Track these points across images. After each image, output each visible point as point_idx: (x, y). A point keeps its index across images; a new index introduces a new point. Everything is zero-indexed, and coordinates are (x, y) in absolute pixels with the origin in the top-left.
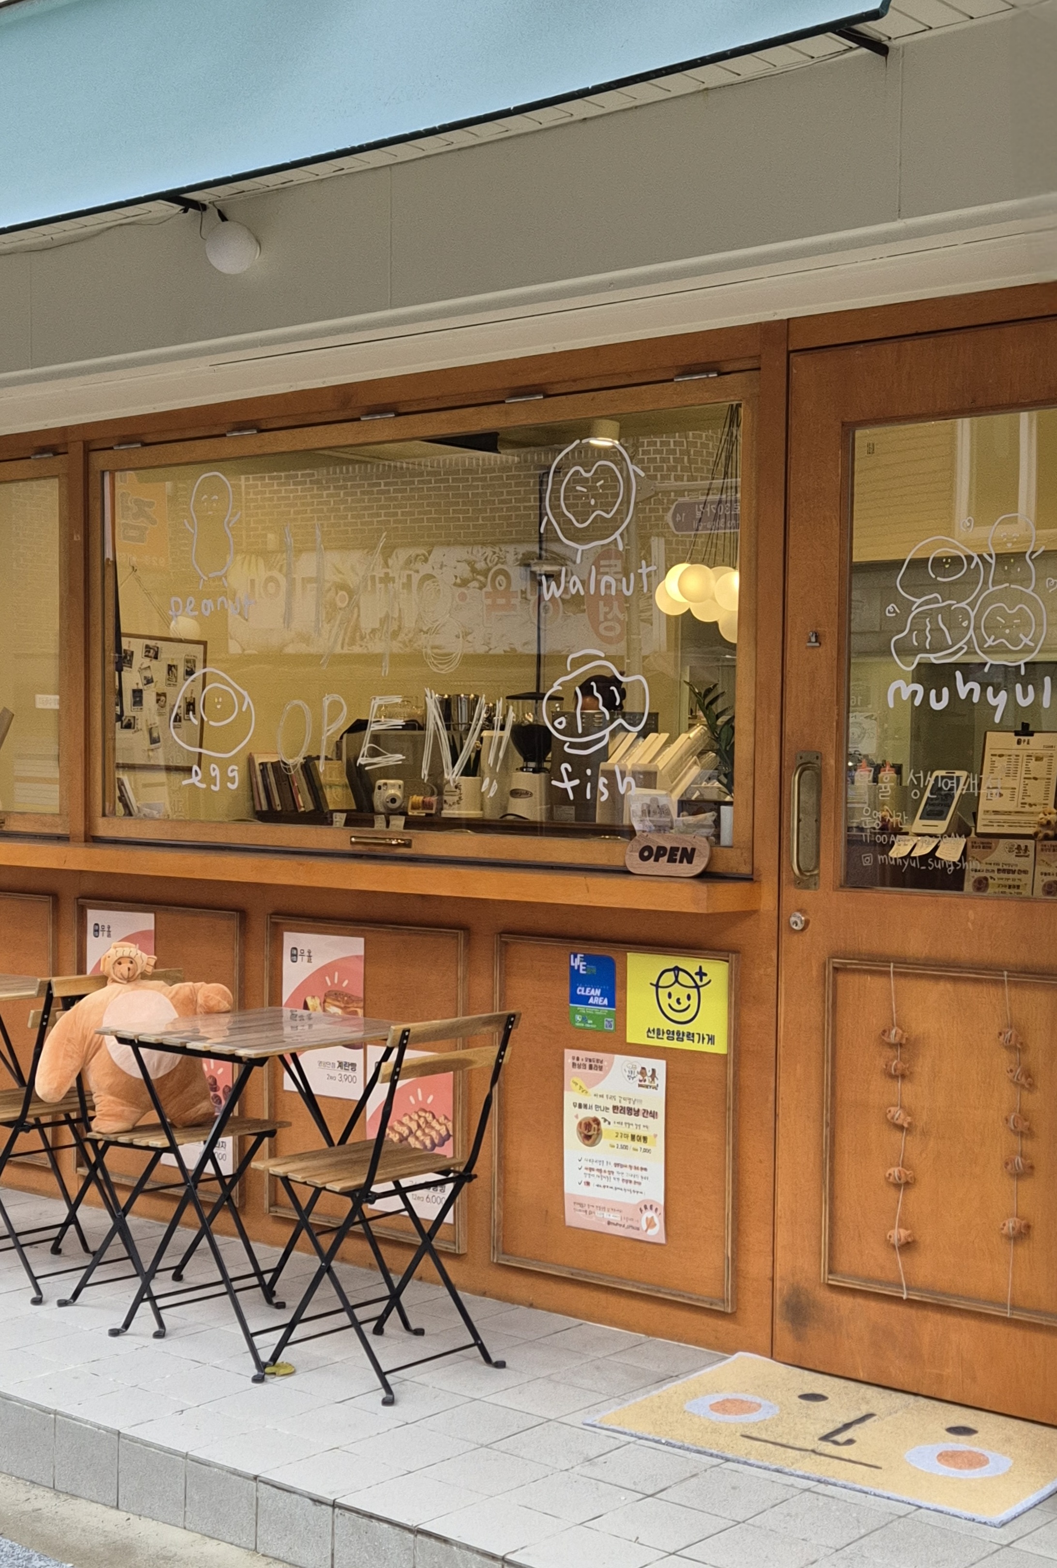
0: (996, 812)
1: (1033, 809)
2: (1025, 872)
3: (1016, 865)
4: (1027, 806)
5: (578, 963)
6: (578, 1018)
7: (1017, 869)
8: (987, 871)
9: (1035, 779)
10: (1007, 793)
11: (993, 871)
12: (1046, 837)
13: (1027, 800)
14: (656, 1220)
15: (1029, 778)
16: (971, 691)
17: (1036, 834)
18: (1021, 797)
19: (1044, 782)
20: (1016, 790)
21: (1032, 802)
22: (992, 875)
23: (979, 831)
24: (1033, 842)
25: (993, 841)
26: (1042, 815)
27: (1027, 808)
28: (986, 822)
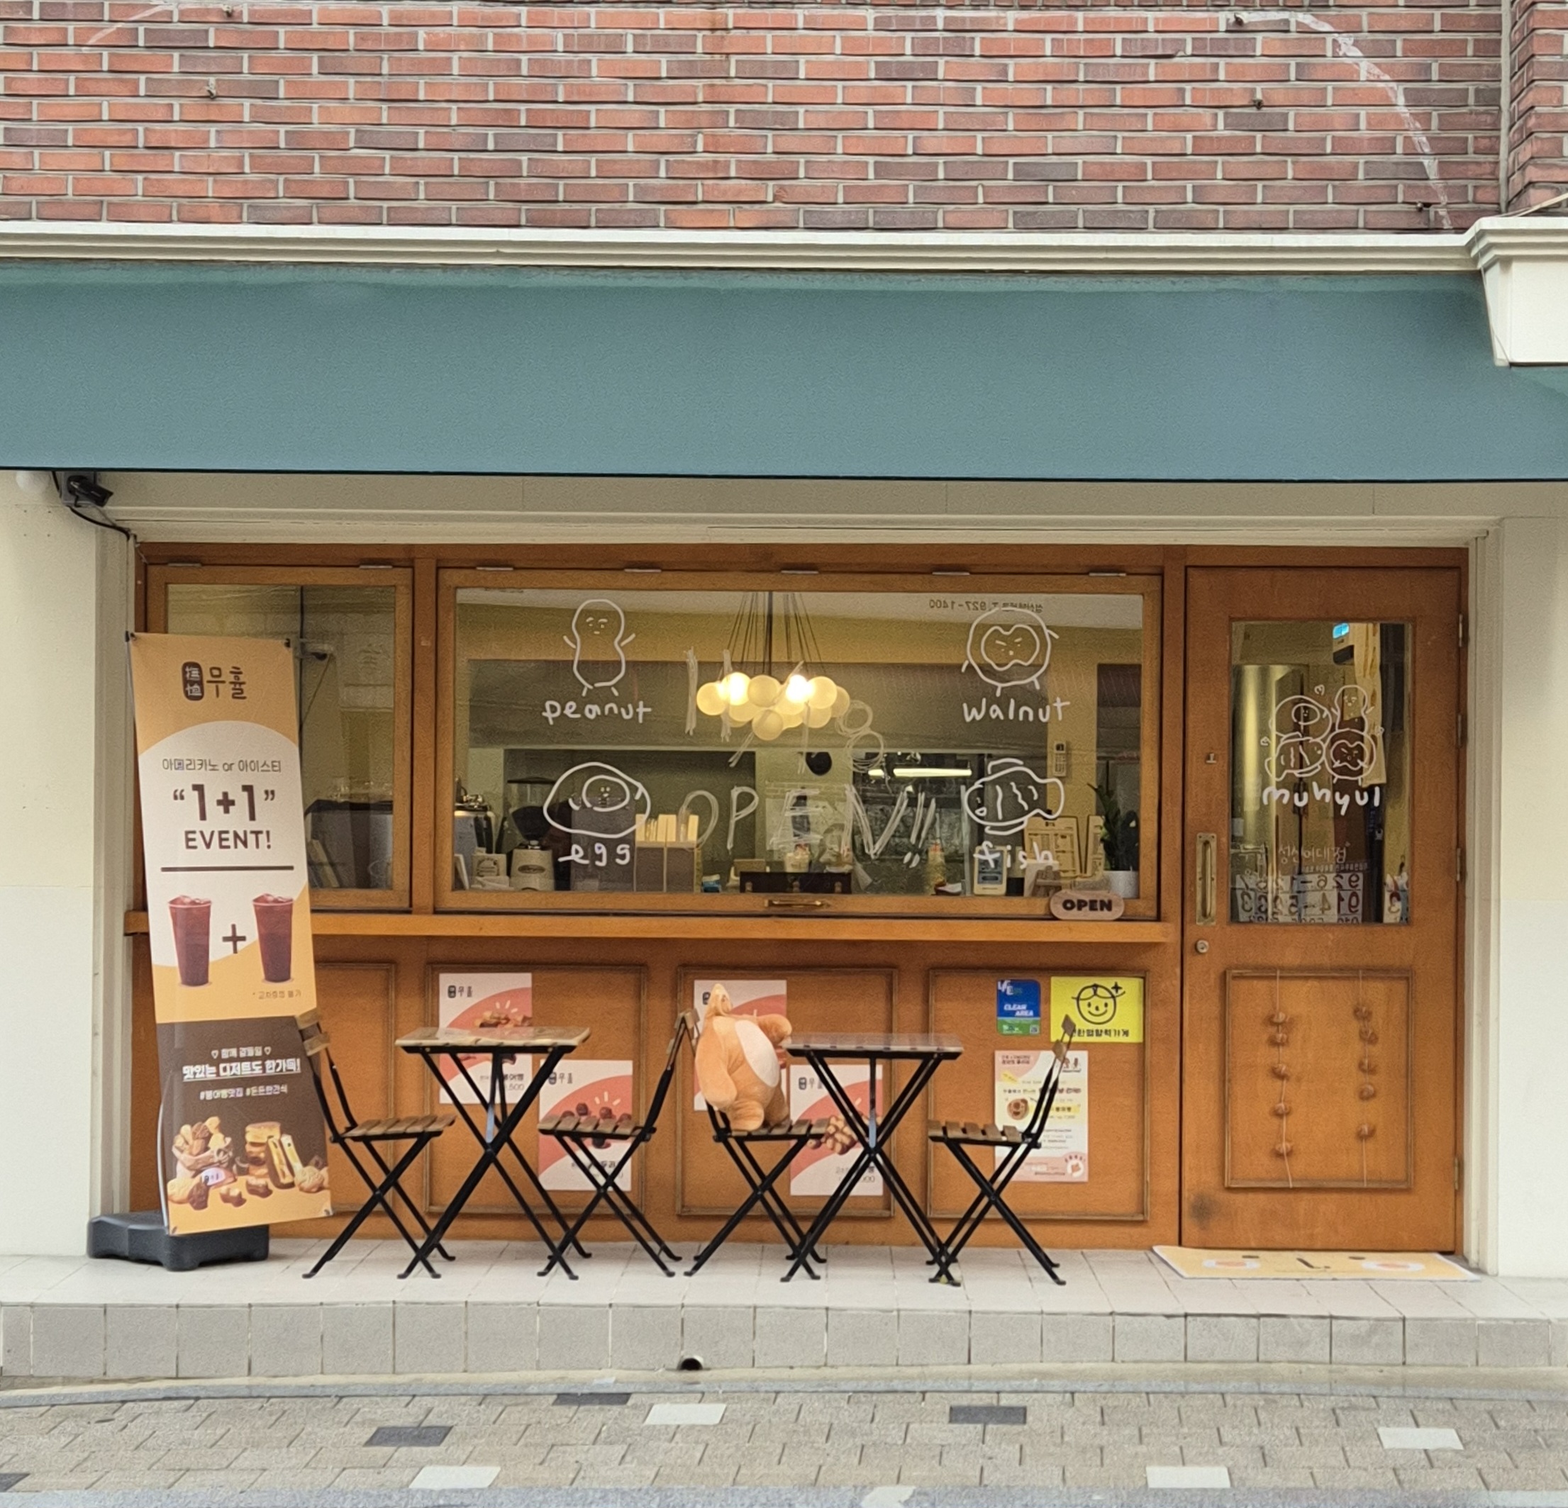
5: (1006, 987)
6: (1006, 1027)
14: (1081, 1165)
16: (1324, 795)
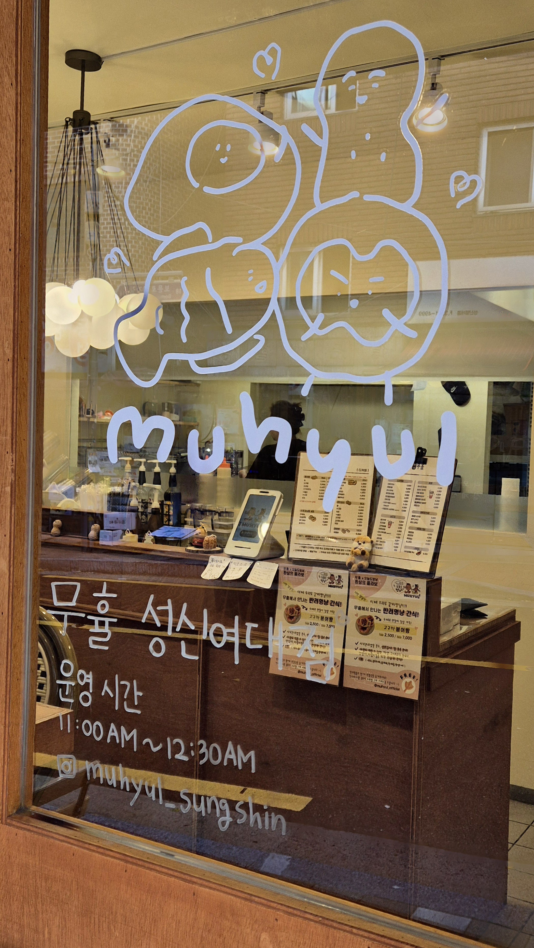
0: (309, 537)
1: (347, 535)
2: (339, 604)
3: (329, 596)
4: (340, 531)
7: (330, 599)
8: (299, 599)
9: (349, 503)
10: (320, 517)
11: (305, 600)
12: (361, 569)
13: (340, 525)
15: (342, 502)
17: (350, 564)
18: (334, 521)
19: (357, 507)
20: (330, 515)
21: (345, 527)
22: (304, 604)
23: (291, 556)
24: (347, 572)
25: (306, 568)
26: (355, 544)
27: (340, 534)
28: (298, 547)
